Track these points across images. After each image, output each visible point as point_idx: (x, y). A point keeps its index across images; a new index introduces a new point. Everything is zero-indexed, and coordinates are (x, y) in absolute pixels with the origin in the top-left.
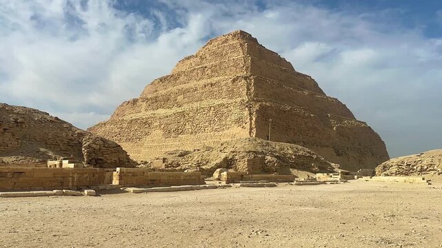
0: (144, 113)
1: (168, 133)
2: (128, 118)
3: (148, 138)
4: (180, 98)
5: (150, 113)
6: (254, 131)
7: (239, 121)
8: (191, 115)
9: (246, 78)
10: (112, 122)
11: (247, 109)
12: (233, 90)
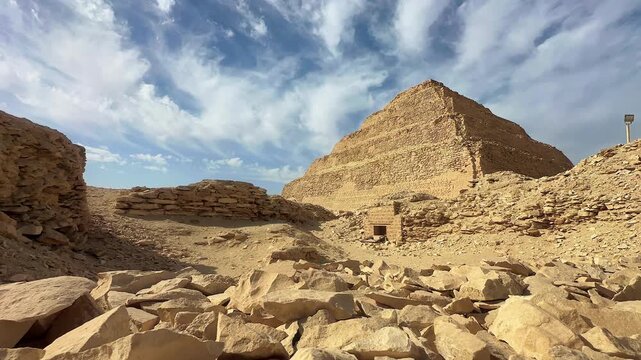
0: (334, 167)
1: (361, 184)
2: (319, 173)
3: (340, 191)
4: (371, 149)
5: (340, 167)
7: (455, 164)
8: (387, 163)
9: (453, 117)
10: (306, 178)
11: (465, 148)
12: (436, 132)
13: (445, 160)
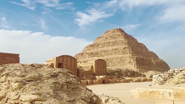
4: (103, 53)
6: (136, 66)
7: (130, 62)
8: (111, 60)
9: (128, 48)
11: (132, 59)
12: (124, 52)
13: (128, 61)
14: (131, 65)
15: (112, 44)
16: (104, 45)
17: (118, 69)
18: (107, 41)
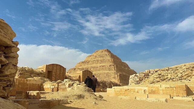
6: (119, 80)
8: (98, 75)
9: (113, 65)
11: (116, 75)
12: (110, 68)
13: (112, 77)
14: (115, 80)
15: (100, 61)
16: (93, 62)
17: (103, 81)
18: (97, 59)
